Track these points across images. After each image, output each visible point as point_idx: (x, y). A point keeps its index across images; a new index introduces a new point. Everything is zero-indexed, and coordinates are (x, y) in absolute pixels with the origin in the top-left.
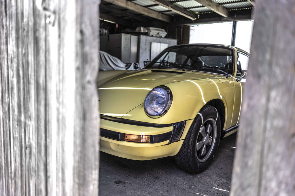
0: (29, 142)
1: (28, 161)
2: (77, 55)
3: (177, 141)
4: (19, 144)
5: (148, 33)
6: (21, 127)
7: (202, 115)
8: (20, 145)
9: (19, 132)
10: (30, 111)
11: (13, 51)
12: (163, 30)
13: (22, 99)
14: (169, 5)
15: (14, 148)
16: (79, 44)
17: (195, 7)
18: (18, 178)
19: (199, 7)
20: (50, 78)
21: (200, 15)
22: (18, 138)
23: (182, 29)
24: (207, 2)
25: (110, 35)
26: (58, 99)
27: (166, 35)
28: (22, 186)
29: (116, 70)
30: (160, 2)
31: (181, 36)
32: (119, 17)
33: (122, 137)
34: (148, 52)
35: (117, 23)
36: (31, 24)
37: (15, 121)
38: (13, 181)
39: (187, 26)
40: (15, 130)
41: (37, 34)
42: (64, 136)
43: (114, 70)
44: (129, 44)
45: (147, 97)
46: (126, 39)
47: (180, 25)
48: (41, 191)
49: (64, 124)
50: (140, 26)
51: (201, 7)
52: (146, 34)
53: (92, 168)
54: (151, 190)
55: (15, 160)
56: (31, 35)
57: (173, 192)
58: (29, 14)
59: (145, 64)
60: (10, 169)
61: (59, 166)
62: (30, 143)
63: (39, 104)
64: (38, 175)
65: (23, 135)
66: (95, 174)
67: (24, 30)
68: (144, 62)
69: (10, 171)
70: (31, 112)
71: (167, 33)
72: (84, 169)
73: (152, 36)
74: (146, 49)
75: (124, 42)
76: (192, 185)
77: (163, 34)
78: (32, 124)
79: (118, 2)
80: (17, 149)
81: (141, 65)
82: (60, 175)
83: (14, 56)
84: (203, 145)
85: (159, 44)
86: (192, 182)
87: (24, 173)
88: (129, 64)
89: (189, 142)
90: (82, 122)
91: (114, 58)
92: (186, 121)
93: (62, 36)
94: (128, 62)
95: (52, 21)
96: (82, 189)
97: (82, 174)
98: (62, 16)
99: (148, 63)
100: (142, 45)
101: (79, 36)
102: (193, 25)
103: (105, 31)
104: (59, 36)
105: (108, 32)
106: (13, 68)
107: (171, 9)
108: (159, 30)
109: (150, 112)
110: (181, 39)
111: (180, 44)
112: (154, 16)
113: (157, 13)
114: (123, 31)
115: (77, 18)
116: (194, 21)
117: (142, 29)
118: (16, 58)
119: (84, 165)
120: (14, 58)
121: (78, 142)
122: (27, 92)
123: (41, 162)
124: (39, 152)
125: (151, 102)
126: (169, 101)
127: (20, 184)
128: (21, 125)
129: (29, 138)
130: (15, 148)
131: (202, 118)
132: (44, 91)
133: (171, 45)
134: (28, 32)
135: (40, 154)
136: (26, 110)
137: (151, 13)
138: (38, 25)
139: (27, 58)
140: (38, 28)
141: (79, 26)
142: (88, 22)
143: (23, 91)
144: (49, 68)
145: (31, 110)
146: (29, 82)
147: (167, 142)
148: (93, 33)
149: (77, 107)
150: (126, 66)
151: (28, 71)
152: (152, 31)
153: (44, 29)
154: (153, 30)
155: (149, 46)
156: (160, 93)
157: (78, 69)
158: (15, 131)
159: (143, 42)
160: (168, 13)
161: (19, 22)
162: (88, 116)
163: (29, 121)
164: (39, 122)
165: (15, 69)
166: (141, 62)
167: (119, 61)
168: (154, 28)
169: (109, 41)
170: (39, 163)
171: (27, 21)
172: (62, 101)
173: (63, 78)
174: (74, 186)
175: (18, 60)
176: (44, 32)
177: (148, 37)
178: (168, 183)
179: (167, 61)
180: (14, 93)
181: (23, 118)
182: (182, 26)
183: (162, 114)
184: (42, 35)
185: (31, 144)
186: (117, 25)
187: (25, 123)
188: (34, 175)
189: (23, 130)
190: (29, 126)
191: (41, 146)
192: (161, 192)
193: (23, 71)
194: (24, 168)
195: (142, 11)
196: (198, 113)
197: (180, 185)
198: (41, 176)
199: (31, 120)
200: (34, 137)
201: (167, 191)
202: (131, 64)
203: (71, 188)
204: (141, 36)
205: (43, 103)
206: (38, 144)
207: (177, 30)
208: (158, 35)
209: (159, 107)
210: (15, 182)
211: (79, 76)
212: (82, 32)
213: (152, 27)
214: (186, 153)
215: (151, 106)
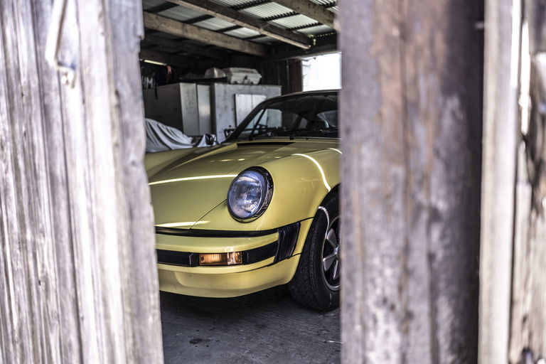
0: (43, 272)
1: (44, 304)
2: (113, 127)
3: (288, 258)
4: (24, 280)
5: (228, 78)
6: (27, 251)
7: (327, 210)
8: (26, 281)
9: (24, 260)
10: (41, 222)
11: (4, 129)
12: (254, 71)
13: (25, 206)
14: (260, 25)
15: (15, 289)
16: (114, 110)
17: (307, 26)
18: (27, 338)
19: (313, 25)
20: (74, 164)
21: (317, 39)
22: (21, 270)
23: (288, 67)
24: (325, 16)
25: (158, 87)
26: (88, 194)
27: (261, 79)
28: (35, 350)
29: (173, 149)
30: (244, 22)
31: (288, 79)
32: (171, 54)
33: (194, 260)
34: (231, 113)
35: (169, 65)
36: (34, 85)
37: (14, 244)
38: (18, 346)
39: (296, 61)
40: (15, 258)
41: (46, 100)
42: (103, 248)
43: (170, 149)
44: (195, 101)
45: (230, 189)
46: (188, 92)
47: (284, 59)
48: (70, 345)
49: (101, 230)
50: (212, 67)
51: (316, 25)
52: (225, 81)
53: (148, 290)
54: (254, 346)
55: (19, 309)
56: (36, 102)
57: (291, 345)
58: (29, 71)
59: (227, 134)
60: (9, 327)
61: (98, 296)
62: (45, 274)
63: (56, 207)
64: (64, 321)
65: (31, 263)
66: (154, 299)
67: (22, 95)
68: (225, 131)
69: (9, 331)
70: (44, 222)
71: (261, 75)
72: (137, 291)
73: (236, 83)
74: (226, 107)
75: (185, 98)
76: (321, 330)
77: (255, 77)
78: (47, 243)
79: (168, 26)
80: (22, 290)
81: (220, 137)
82: (101, 309)
83: (6, 138)
84: (335, 261)
85: (249, 96)
86: (321, 324)
87: (38, 326)
88: (198, 137)
89: (309, 257)
90: (128, 222)
91: (169, 128)
92: (299, 222)
93: (86, 101)
94: (197, 134)
95: (70, 81)
96: (136, 321)
97: (135, 299)
98: (85, 72)
99: (232, 132)
100: (218, 101)
101: (114, 100)
102: (306, 59)
103: (150, 81)
104: (84, 102)
105: (153, 82)
106: (5, 157)
107: (265, 33)
108: (248, 72)
109: (239, 212)
110: (288, 83)
111: (287, 93)
112: (236, 46)
113: (241, 41)
114: (181, 78)
115: (109, 75)
116: (307, 50)
117: (216, 72)
118: (11, 140)
119: (137, 285)
120: (6, 141)
121: (125, 251)
122: (34, 192)
123: (68, 298)
124: (63, 283)
125: (239, 197)
126: (268, 191)
127: (31, 347)
128: (26, 248)
129: (43, 266)
130: (18, 289)
131: (327, 214)
132: (65, 186)
133: (271, 97)
134: (29, 98)
135: (65, 286)
136: (35, 220)
137: (230, 43)
138: (46, 87)
139: (30, 138)
140: (46, 91)
141: (113, 86)
142: (125, 79)
143: (27, 191)
144: (71, 150)
145: (43, 219)
146: (36, 176)
147: (272, 259)
148: (134, 93)
149: (119, 201)
150: (192, 142)
151: (34, 159)
152: (233, 73)
153: (58, 91)
154: (235, 72)
155: (232, 101)
156: (251, 179)
157: (116, 145)
158: (15, 260)
159: (220, 96)
160: (260, 39)
161: (12, 84)
162: (136, 212)
163: (40, 238)
164: (59, 236)
165: (9, 158)
166: (221, 132)
167: (179, 133)
168: (237, 69)
169: (157, 98)
170: (63, 301)
171: (27, 81)
172: (96, 197)
173: (94, 162)
174: (124, 320)
175: (14, 143)
176: (58, 97)
177: (228, 86)
178: (282, 332)
179: (266, 126)
180: (10, 198)
181: (29, 236)
182: (287, 62)
183: (258, 214)
184: (54, 100)
185: (47, 274)
186: (170, 69)
187: (34, 244)
188: (57, 322)
189: (31, 255)
190: (42, 245)
191: (64, 273)
192: (271, 347)
193: (25, 160)
194: (37, 317)
195: (213, 40)
196: (320, 207)
197: (302, 332)
198: (68, 321)
199: (44, 236)
200: (52, 262)
201: (281, 344)
202: (202, 137)
203: (121, 323)
204: (216, 84)
205: (63, 205)
206: (60, 271)
207: (278, 68)
208: (246, 81)
209: (253, 203)
210: (22, 346)
211: (118, 155)
212: (117, 93)
213: (234, 66)
214: (306, 277)
215: (240, 202)
